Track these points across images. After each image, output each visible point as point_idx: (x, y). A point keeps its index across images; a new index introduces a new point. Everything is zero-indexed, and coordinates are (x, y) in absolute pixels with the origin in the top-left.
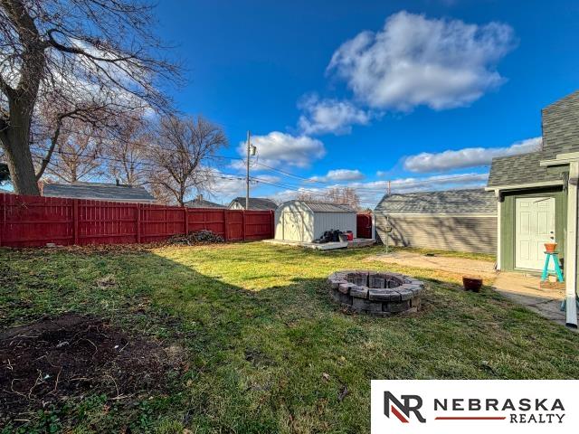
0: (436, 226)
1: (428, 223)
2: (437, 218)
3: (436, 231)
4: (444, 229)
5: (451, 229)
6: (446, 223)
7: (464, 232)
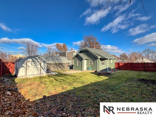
0: (55, 65)
1: (54, 64)
2: (56, 63)
3: (55, 66)
4: (57, 65)
5: (58, 65)
6: (57, 64)
7: (60, 66)
